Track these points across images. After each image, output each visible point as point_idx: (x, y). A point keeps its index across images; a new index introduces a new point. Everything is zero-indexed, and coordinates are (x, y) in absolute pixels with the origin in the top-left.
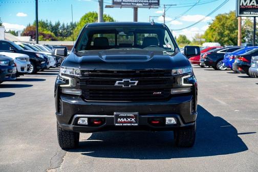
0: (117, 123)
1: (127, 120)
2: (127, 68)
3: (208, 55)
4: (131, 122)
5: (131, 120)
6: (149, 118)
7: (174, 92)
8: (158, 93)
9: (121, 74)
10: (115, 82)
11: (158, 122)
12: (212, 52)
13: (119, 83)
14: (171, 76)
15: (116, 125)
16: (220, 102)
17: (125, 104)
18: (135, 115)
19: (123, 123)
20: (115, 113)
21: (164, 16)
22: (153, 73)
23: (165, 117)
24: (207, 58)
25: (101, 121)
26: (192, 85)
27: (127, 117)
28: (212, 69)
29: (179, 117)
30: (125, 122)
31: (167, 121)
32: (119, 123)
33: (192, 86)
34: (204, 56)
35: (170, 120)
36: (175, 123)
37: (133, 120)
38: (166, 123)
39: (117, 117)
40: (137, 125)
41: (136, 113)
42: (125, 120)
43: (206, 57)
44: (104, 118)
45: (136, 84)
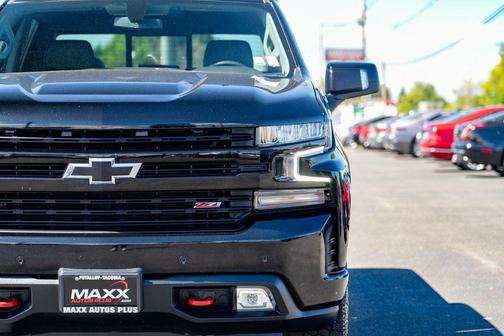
0: (69, 303)
1: (102, 294)
2: (105, 122)
3: (478, 130)
4: (116, 303)
5: (116, 294)
6: (177, 289)
7: (265, 201)
8: (211, 204)
9: (83, 140)
10: (64, 167)
11: (209, 303)
12: (488, 123)
13: (77, 171)
14: (255, 147)
15: (67, 310)
16: (483, 261)
17: (96, 242)
18: (129, 279)
19: (88, 304)
20: (61, 272)
21: (362, 23)
22: (194, 139)
23: (235, 287)
24: (474, 141)
25: (18, 298)
26: (328, 180)
27: (101, 285)
28: (494, 173)
29: (281, 286)
30: (95, 303)
31: (239, 301)
32: (76, 305)
33: (327, 185)
34: (464, 134)
35: (253, 297)
36: (270, 306)
37: (123, 293)
38: (239, 307)
39: (70, 283)
40: (135, 310)
41: (134, 272)
42: (96, 293)
43: (472, 136)
44: (26, 288)
45: (133, 174)
